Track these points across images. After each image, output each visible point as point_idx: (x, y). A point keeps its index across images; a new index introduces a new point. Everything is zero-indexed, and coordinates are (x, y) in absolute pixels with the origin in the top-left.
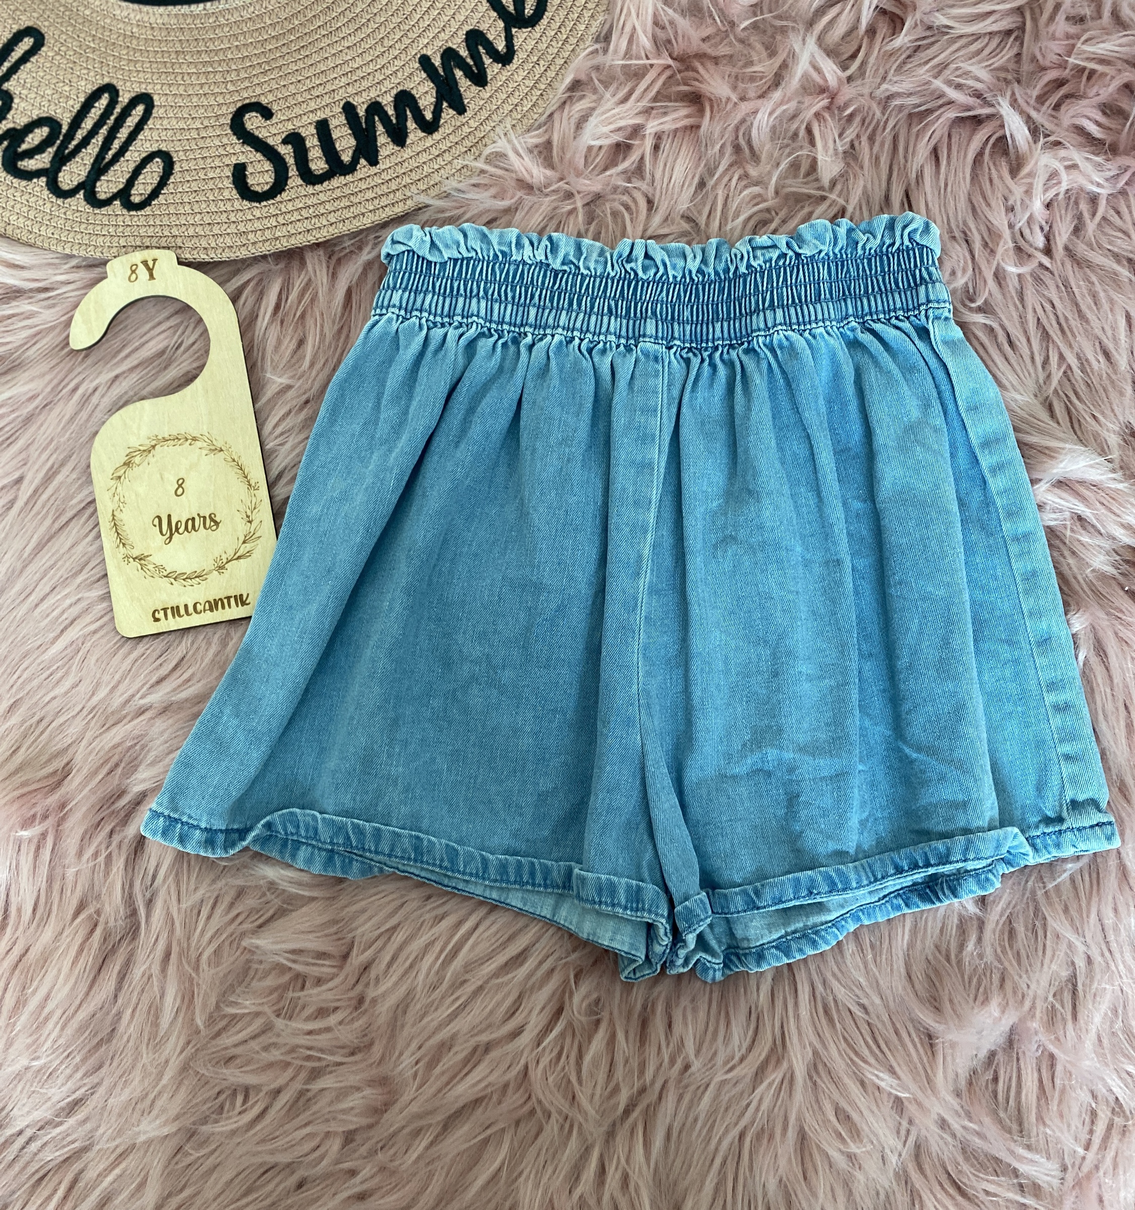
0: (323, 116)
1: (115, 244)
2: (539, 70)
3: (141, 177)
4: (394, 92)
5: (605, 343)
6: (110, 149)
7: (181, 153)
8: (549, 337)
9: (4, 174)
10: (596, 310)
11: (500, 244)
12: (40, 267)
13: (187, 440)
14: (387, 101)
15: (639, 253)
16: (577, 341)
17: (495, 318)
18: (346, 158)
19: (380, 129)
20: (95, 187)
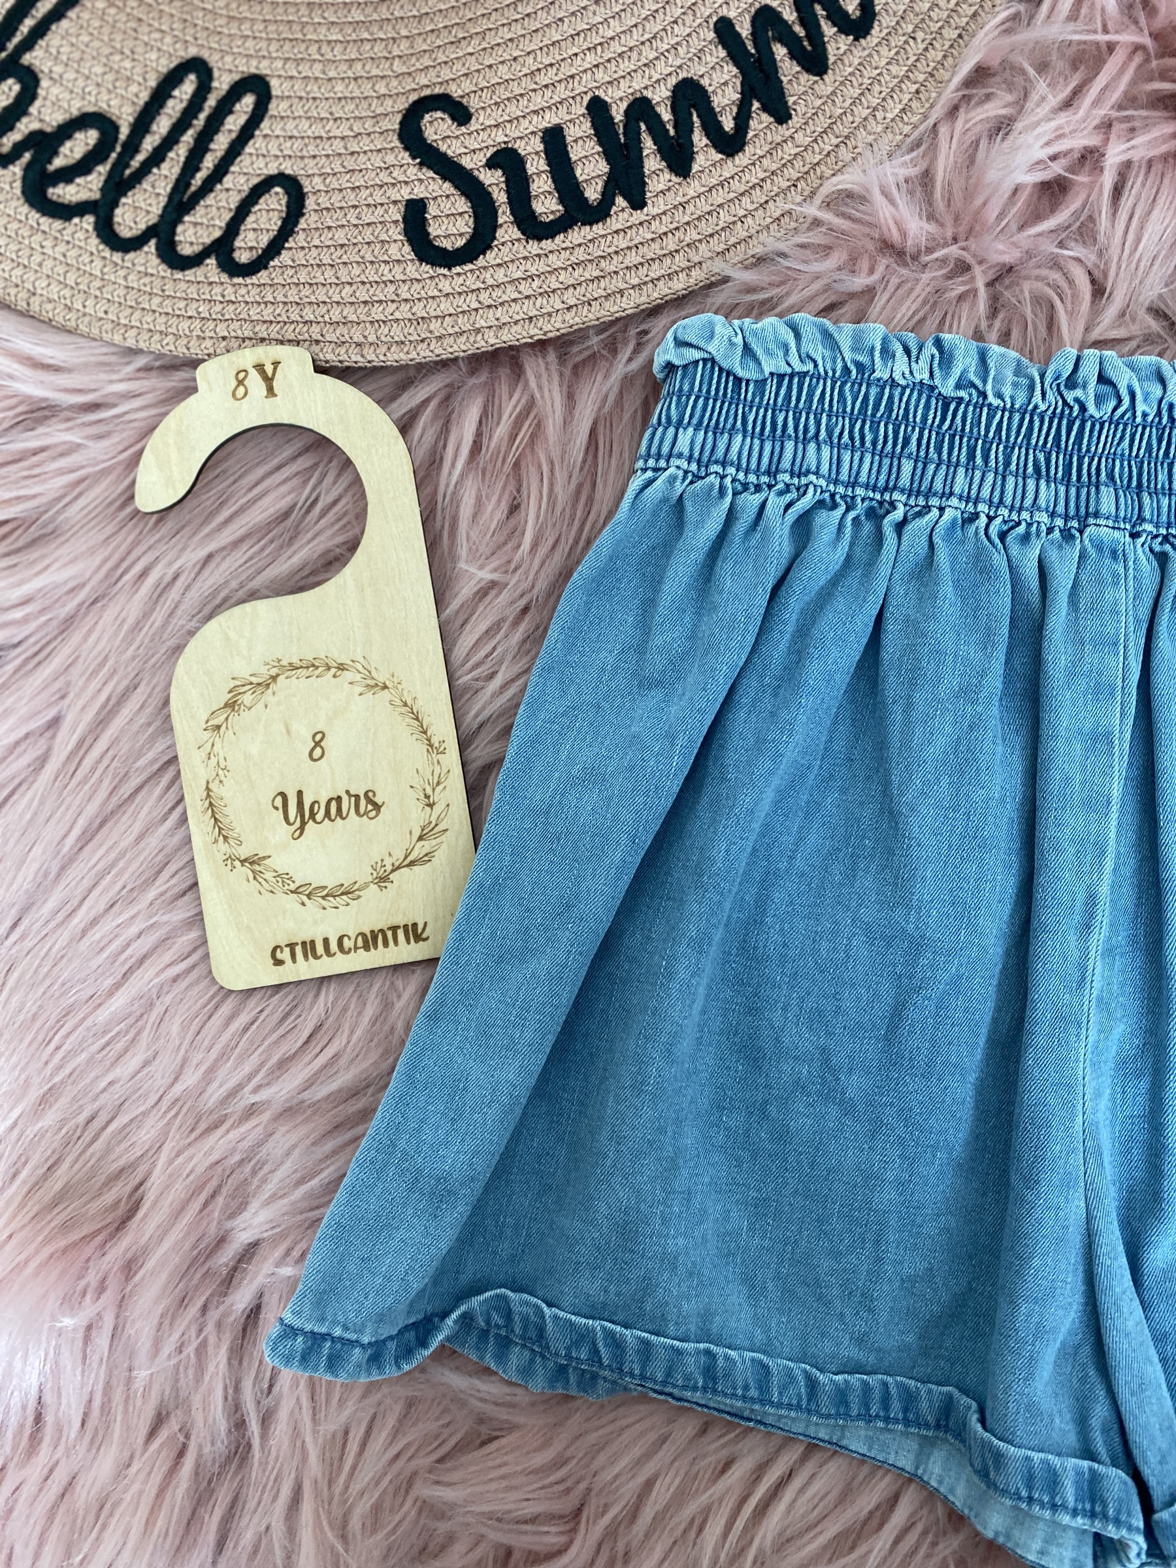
0: (556, 121)
1: (208, 334)
2: (915, 48)
3: (251, 219)
4: (673, 81)
5: (1029, 525)
6: (198, 169)
7: (317, 180)
8: (935, 512)
9: (25, 209)
10: (1013, 467)
11: (854, 349)
12: (85, 367)
13: (329, 668)
14: (660, 96)
15: (1089, 371)
16: (983, 520)
17: (844, 477)
18: (593, 193)
19: (648, 145)
20: (174, 233)
